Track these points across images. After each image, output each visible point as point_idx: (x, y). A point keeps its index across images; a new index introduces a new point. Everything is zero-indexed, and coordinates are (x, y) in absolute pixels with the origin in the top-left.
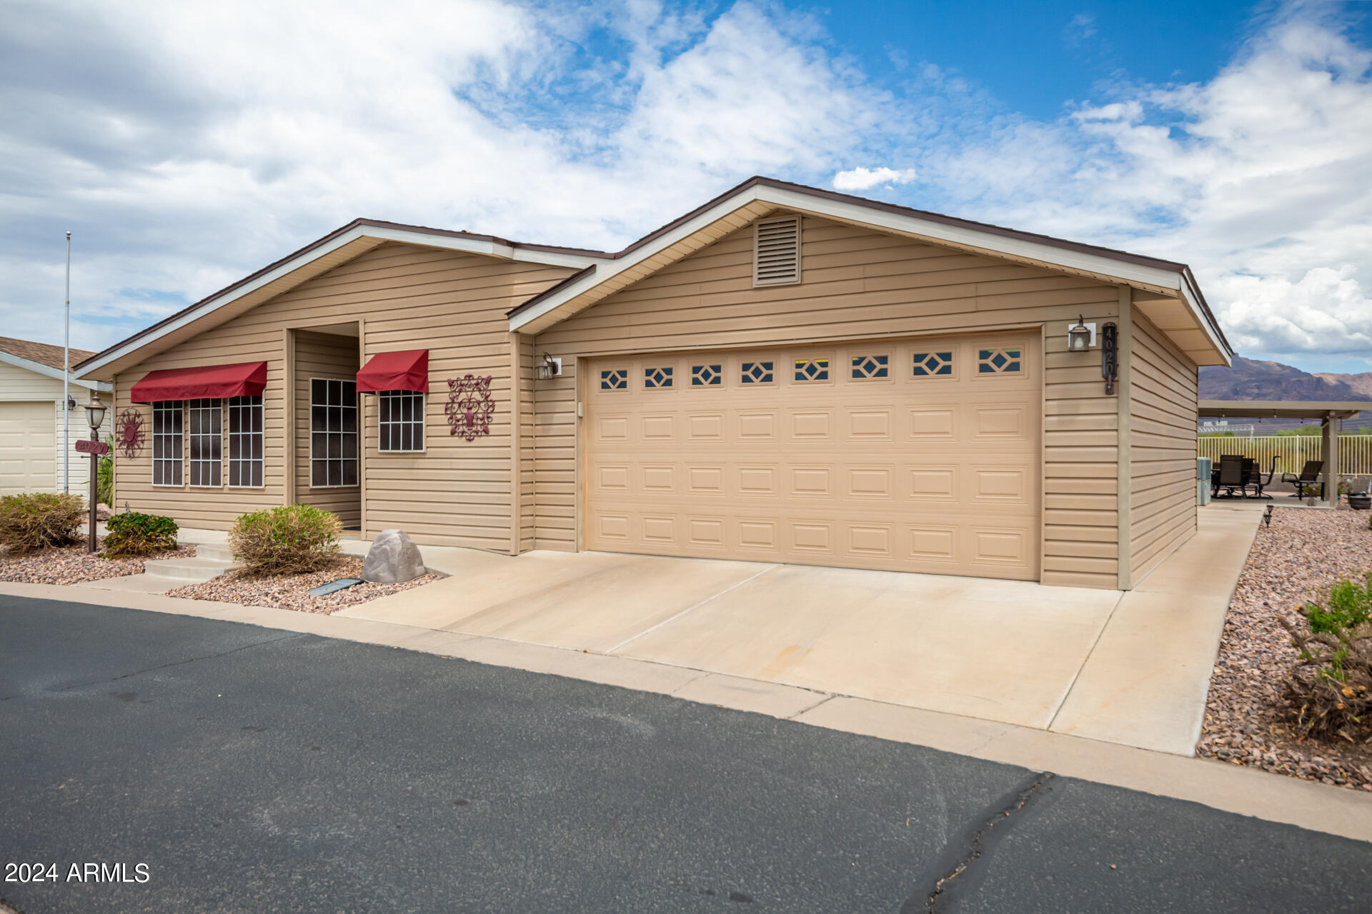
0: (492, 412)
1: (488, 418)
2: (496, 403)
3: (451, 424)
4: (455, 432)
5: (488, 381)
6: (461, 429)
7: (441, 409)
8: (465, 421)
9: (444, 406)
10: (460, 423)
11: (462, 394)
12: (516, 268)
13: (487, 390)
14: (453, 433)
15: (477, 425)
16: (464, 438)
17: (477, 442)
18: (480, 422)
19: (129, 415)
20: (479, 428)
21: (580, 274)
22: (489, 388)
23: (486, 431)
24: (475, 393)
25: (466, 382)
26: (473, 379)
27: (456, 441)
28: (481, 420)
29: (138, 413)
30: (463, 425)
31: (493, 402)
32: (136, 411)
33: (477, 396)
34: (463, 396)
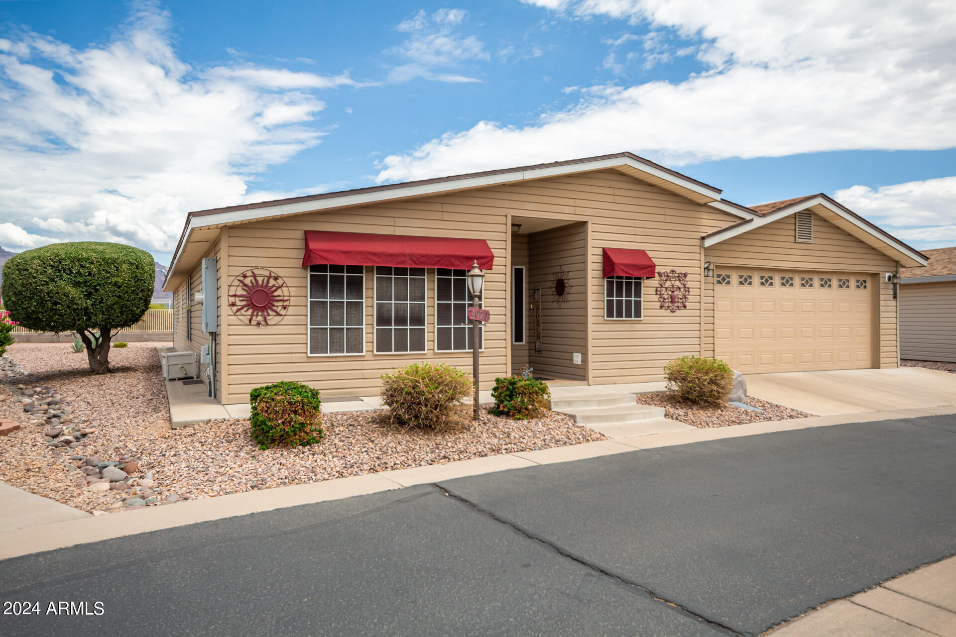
0: (688, 295)
1: (686, 298)
2: (690, 290)
3: (660, 301)
4: (663, 306)
5: (685, 275)
6: (667, 305)
7: (653, 291)
8: (670, 300)
9: (655, 289)
10: (667, 300)
11: (668, 282)
12: (704, 209)
13: (685, 281)
14: (661, 307)
15: (678, 302)
16: (669, 311)
17: (678, 313)
18: (680, 301)
19: (254, 276)
20: (679, 304)
21: (745, 222)
22: (687, 280)
23: (685, 307)
24: (676, 282)
25: (671, 275)
26: (676, 273)
27: (663, 312)
28: (681, 299)
29: (273, 275)
30: (668, 302)
31: (688, 288)
32: (271, 271)
33: (678, 284)
34: (668, 284)
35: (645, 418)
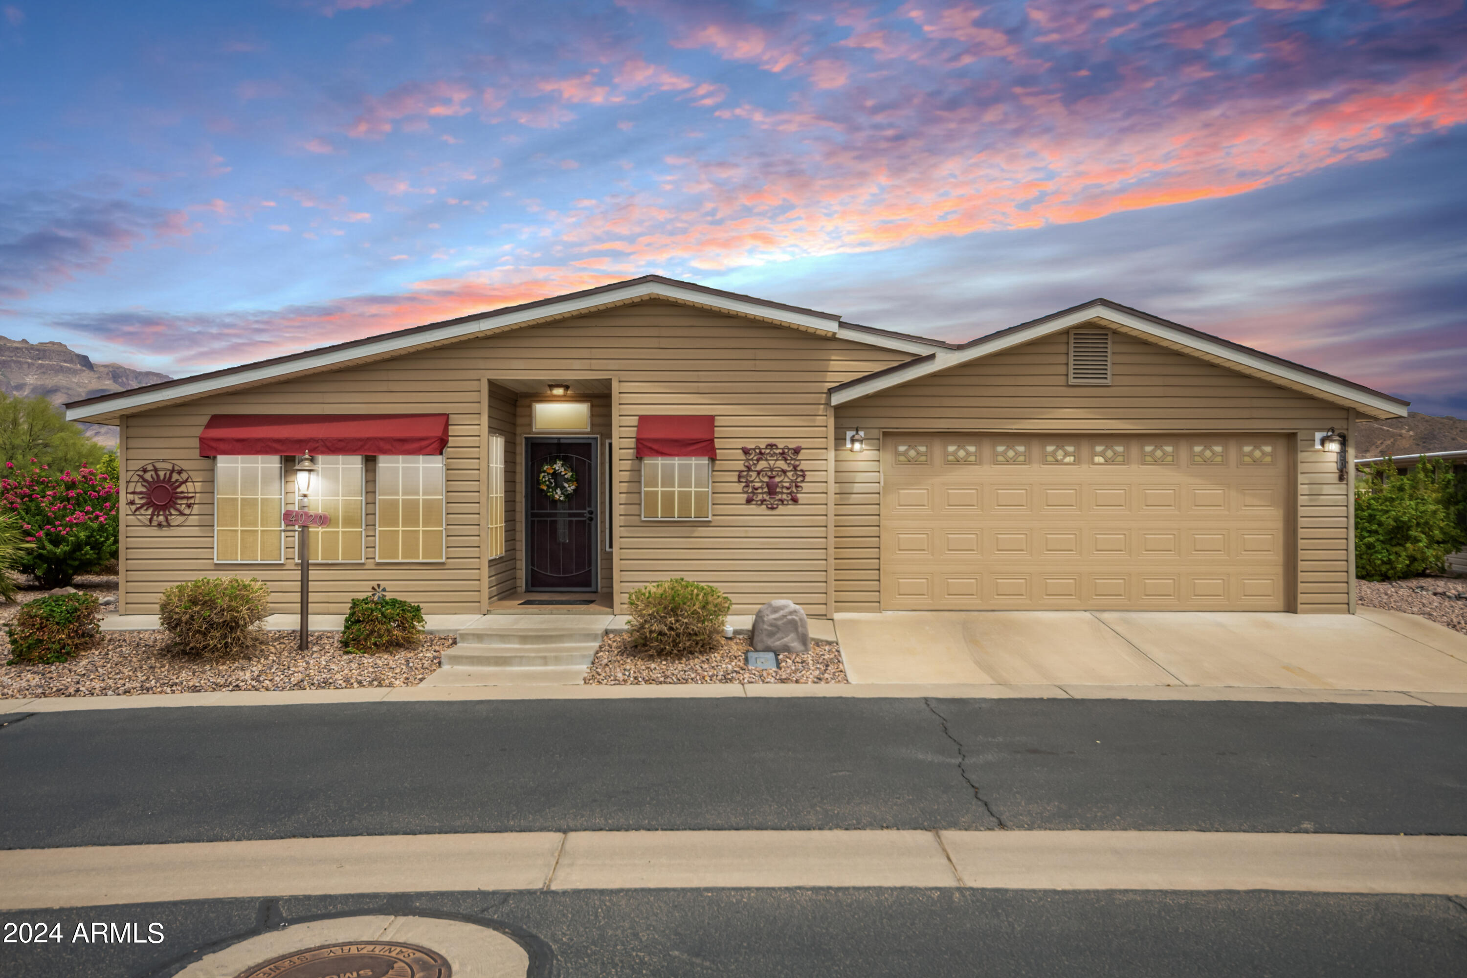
0: (803, 481)
1: (797, 487)
2: (806, 473)
3: (746, 492)
4: (753, 500)
5: (797, 451)
6: (760, 497)
7: (734, 477)
8: (766, 490)
9: (737, 473)
10: (760, 491)
11: (761, 462)
12: (834, 345)
13: (795, 460)
14: (749, 501)
15: (782, 493)
16: (764, 506)
17: (781, 509)
18: (785, 491)
20: (784, 496)
21: (918, 360)
22: (799, 458)
23: (795, 501)
24: (778, 462)
25: (768, 451)
26: (777, 448)
27: (752, 508)
28: (788, 488)
30: (763, 493)
31: (802, 471)
33: (781, 464)
34: (762, 465)
35: (546, 664)
